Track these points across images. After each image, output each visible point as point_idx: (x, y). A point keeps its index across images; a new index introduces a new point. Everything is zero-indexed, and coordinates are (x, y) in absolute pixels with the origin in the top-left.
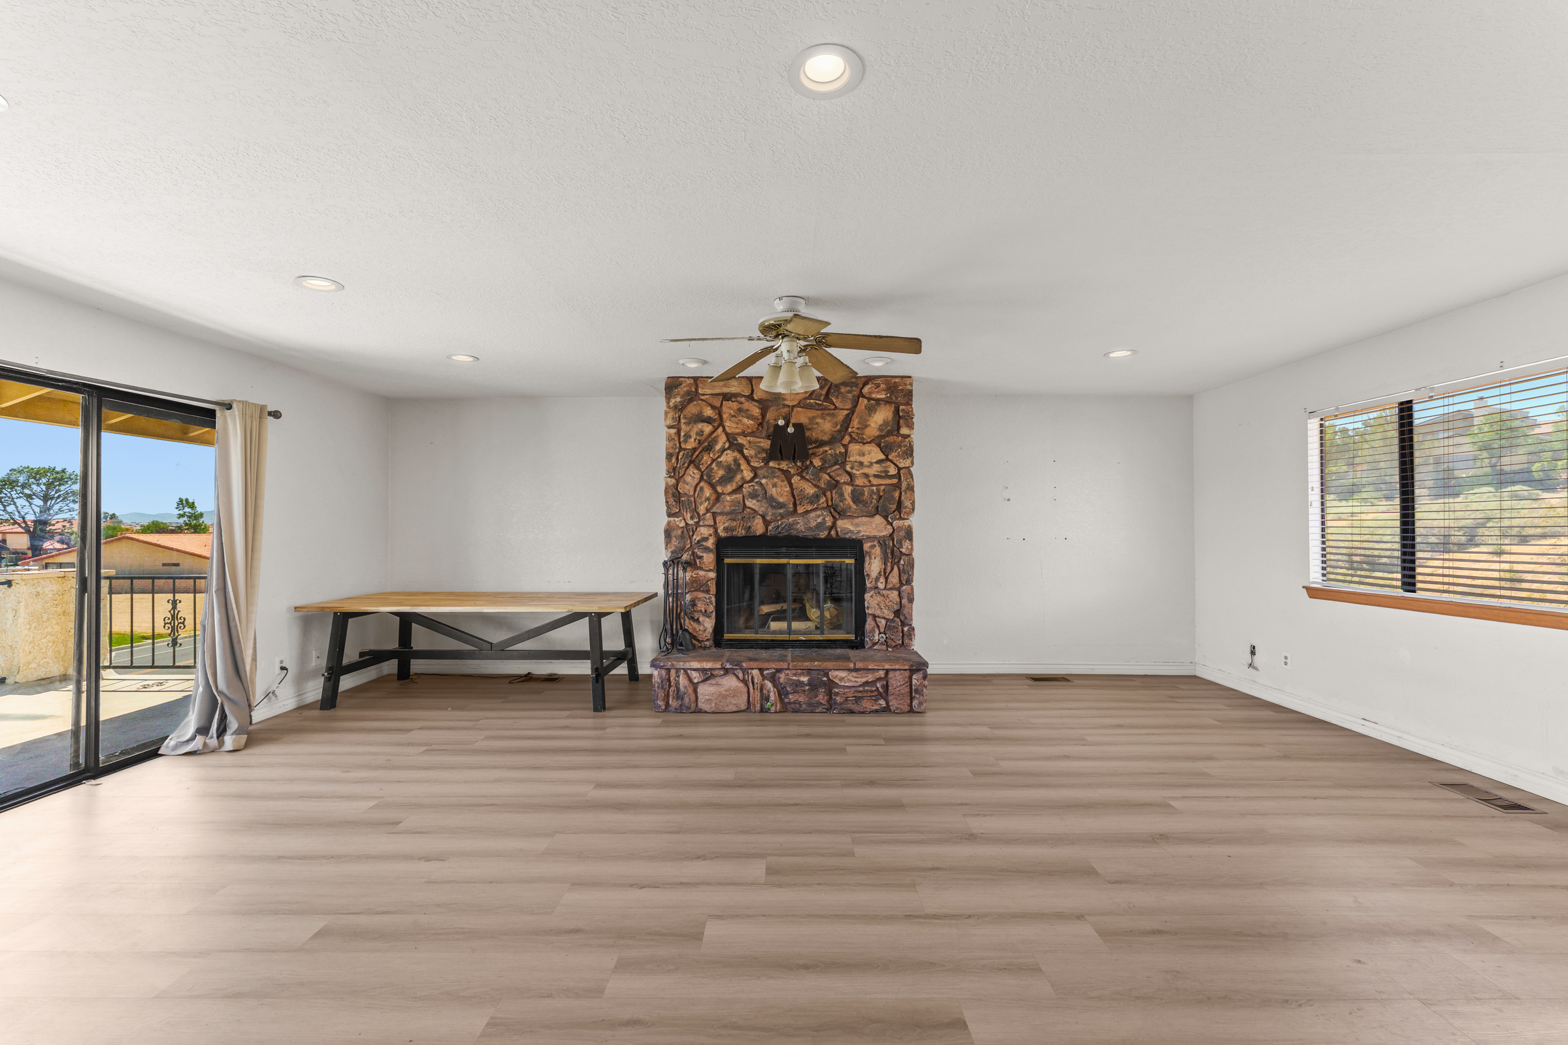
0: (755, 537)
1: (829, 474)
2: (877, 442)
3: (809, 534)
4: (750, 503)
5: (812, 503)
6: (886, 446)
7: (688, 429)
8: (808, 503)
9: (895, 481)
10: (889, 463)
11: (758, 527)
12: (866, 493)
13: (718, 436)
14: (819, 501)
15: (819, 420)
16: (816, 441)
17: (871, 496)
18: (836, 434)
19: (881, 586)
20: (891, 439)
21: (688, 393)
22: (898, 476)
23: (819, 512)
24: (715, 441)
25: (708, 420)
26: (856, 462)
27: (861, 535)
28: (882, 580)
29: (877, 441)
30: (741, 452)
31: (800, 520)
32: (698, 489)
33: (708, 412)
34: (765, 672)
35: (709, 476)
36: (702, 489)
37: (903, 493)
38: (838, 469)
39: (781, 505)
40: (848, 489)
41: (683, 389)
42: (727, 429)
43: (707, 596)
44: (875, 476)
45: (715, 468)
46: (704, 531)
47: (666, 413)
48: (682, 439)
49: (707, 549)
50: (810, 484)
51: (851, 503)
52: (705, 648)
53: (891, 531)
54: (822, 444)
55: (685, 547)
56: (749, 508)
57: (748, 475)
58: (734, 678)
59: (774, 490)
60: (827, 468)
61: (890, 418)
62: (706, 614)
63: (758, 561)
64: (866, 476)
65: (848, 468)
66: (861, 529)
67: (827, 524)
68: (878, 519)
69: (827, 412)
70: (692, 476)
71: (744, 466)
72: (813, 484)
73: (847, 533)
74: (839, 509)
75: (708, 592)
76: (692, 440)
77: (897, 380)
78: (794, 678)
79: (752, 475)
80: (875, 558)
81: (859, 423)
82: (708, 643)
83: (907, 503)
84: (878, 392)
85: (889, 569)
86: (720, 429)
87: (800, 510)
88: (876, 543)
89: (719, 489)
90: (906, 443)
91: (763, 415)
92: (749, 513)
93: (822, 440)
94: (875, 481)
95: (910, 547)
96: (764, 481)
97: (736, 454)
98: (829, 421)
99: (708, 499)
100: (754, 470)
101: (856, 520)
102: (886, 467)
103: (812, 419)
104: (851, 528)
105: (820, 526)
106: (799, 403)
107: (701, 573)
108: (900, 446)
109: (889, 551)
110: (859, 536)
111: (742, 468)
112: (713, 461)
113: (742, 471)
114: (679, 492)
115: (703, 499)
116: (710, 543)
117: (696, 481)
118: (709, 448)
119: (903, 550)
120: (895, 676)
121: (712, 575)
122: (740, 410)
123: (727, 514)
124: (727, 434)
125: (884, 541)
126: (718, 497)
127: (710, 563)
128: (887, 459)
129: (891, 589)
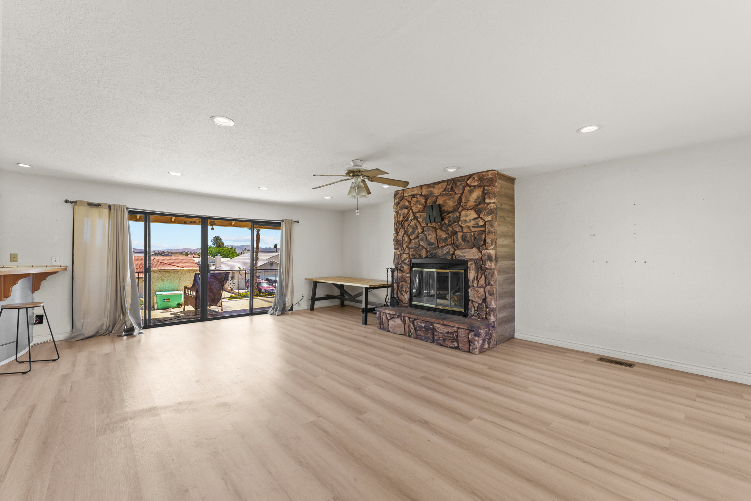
0: (423, 258)
1: (452, 227)
2: (475, 208)
3: (444, 257)
4: (421, 243)
5: (445, 242)
6: (479, 210)
7: (400, 212)
8: (443, 242)
9: (483, 229)
10: (480, 219)
11: (424, 254)
12: (468, 236)
13: (410, 214)
14: (447, 241)
15: (448, 201)
16: (447, 212)
17: (470, 237)
18: (455, 207)
19: (475, 285)
20: (480, 206)
21: (401, 197)
22: (484, 226)
23: (448, 247)
24: (409, 216)
25: (406, 208)
26: (463, 220)
27: (466, 258)
28: (476, 282)
30: (417, 220)
31: (440, 251)
33: (407, 204)
34: (411, 319)
35: (407, 232)
36: (405, 237)
37: (486, 235)
38: (456, 224)
39: (433, 244)
40: (460, 234)
41: (399, 195)
42: (413, 210)
43: (406, 284)
44: (473, 227)
45: (409, 228)
46: (405, 256)
47: (394, 206)
48: (399, 217)
49: (406, 264)
50: (445, 233)
51: (462, 242)
52: (405, 307)
53: (481, 256)
54: (449, 212)
55: (399, 263)
56: (421, 245)
57: (420, 230)
58: (400, 320)
59: (430, 236)
60: (451, 224)
61: (480, 195)
62: (406, 293)
63: (426, 270)
64: (469, 227)
65: (460, 224)
66: (466, 255)
67: (451, 253)
68: (475, 250)
69: (451, 196)
70: (402, 232)
72: (446, 233)
73: (459, 257)
74: (456, 245)
75: (406, 282)
76: (402, 217)
77: (483, 174)
78: (420, 324)
79: (422, 230)
80: (472, 270)
81: (465, 200)
82: (406, 305)
83: (489, 240)
84: (474, 182)
85: (479, 276)
86: (411, 211)
87: (440, 246)
88: (473, 262)
89: (410, 237)
90: (488, 207)
91: (426, 202)
92: (421, 248)
93: (449, 211)
94: (473, 229)
95: (490, 265)
96: (426, 233)
98: (452, 201)
99: (406, 242)
100: (423, 228)
101: (464, 250)
102: (477, 222)
103: (445, 201)
104: (462, 254)
105: (448, 253)
106: (441, 194)
107: (404, 274)
108: (485, 210)
109: (479, 267)
111: (418, 227)
112: (409, 225)
113: (418, 229)
114: (398, 239)
115: (405, 242)
116: (407, 261)
117: (403, 234)
118: (407, 220)
119: (487, 266)
120: (461, 331)
121: (408, 275)
122: (417, 201)
123: (413, 248)
124: (413, 213)
125: (477, 261)
126: (411, 240)
127: (406, 270)
128: (479, 217)
129: (480, 287)
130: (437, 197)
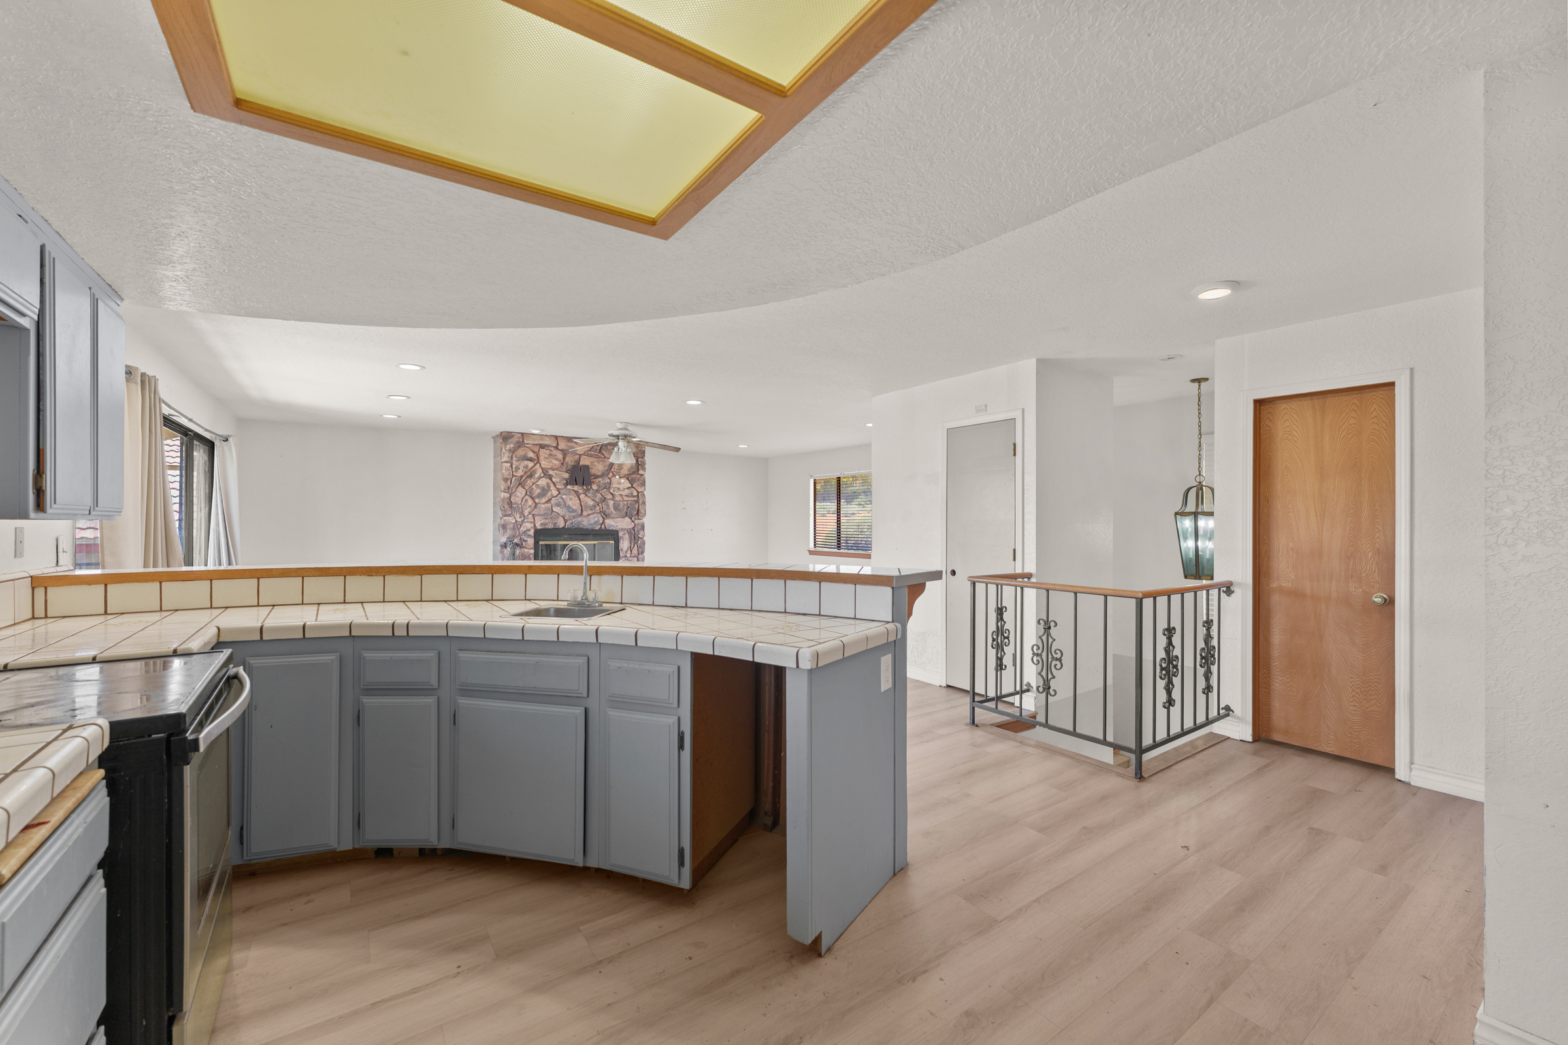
0: (559, 528)
1: (601, 494)
3: (590, 527)
4: (556, 509)
5: (591, 510)
6: (632, 480)
7: (518, 464)
8: (589, 510)
9: (636, 499)
10: (633, 489)
11: (561, 524)
12: (621, 505)
13: (536, 469)
14: (595, 509)
15: (596, 464)
16: (594, 475)
17: (623, 506)
18: (605, 472)
19: (628, 555)
20: (634, 476)
21: (518, 442)
22: (638, 496)
23: (595, 515)
24: (535, 472)
25: (531, 460)
26: (615, 488)
27: (618, 527)
28: (629, 552)
29: (627, 477)
30: (551, 479)
31: (585, 519)
32: (524, 500)
33: (531, 455)
35: (531, 493)
36: (526, 500)
37: (640, 506)
38: (606, 491)
39: (574, 511)
40: (611, 503)
41: (515, 440)
42: (542, 465)
44: (626, 496)
45: (535, 488)
46: (527, 525)
47: (504, 453)
48: (514, 470)
49: (529, 536)
50: (590, 499)
51: (613, 510)
53: (634, 526)
54: (597, 477)
55: (513, 536)
56: (555, 512)
57: (555, 493)
59: (570, 502)
60: (600, 491)
61: (634, 465)
63: (560, 543)
64: (621, 495)
65: (612, 491)
66: (618, 525)
67: (600, 522)
68: (627, 519)
69: (601, 459)
70: (521, 492)
71: (552, 487)
72: (592, 499)
73: (610, 527)
74: (607, 513)
76: (521, 471)
79: (558, 493)
80: (625, 540)
81: (618, 466)
83: (642, 511)
85: (632, 546)
86: (538, 465)
87: (585, 513)
88: (626, 532)
89: (537, 501)
90: (642, 479)
91: (564, 459)
92: (555, 515)
93: (597, 475)
94: (626, 499)
95: (643, 534)
96: (564, 497)
97: (548, 480)
98: (601, 465)
99: (530, 506)
100: (558, 490)
101: (616, 520)
102: (632, 491)
103: (592, 463)
104: (613, 524)
105: (596, 523)
106: (584, 453)
107: (526, 550)
108: (639, 480)
109: (633, 536)
110: (617, 529)
111: (551, 488)
112: (533, 484)
113: (551, 490)
114: (511, 502)
115: (527, 506)
116: (532, 532)
117: (523, 495)
118: (531, 476)
119: (640, 536)
121: (532, 551)
122: (550, 455)
123: (542, 515)
124: (542, 468)
125: (630, 531)
126: (536, 505)
127: (531, 544)
128: (632, 487)
129: (633, 557)
130: (580, 455)
